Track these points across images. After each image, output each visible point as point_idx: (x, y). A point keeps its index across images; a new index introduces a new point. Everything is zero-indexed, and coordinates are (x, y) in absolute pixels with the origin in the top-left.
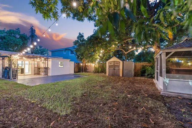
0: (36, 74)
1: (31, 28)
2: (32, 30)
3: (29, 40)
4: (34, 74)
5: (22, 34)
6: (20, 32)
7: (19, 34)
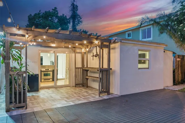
0: (79, 84)
1: (72, 5)
2: (73, 7)
3: (70, 23)
4: (74, 85)
5: (61, 16)
6: (57, 13)
7: (57, 17)
